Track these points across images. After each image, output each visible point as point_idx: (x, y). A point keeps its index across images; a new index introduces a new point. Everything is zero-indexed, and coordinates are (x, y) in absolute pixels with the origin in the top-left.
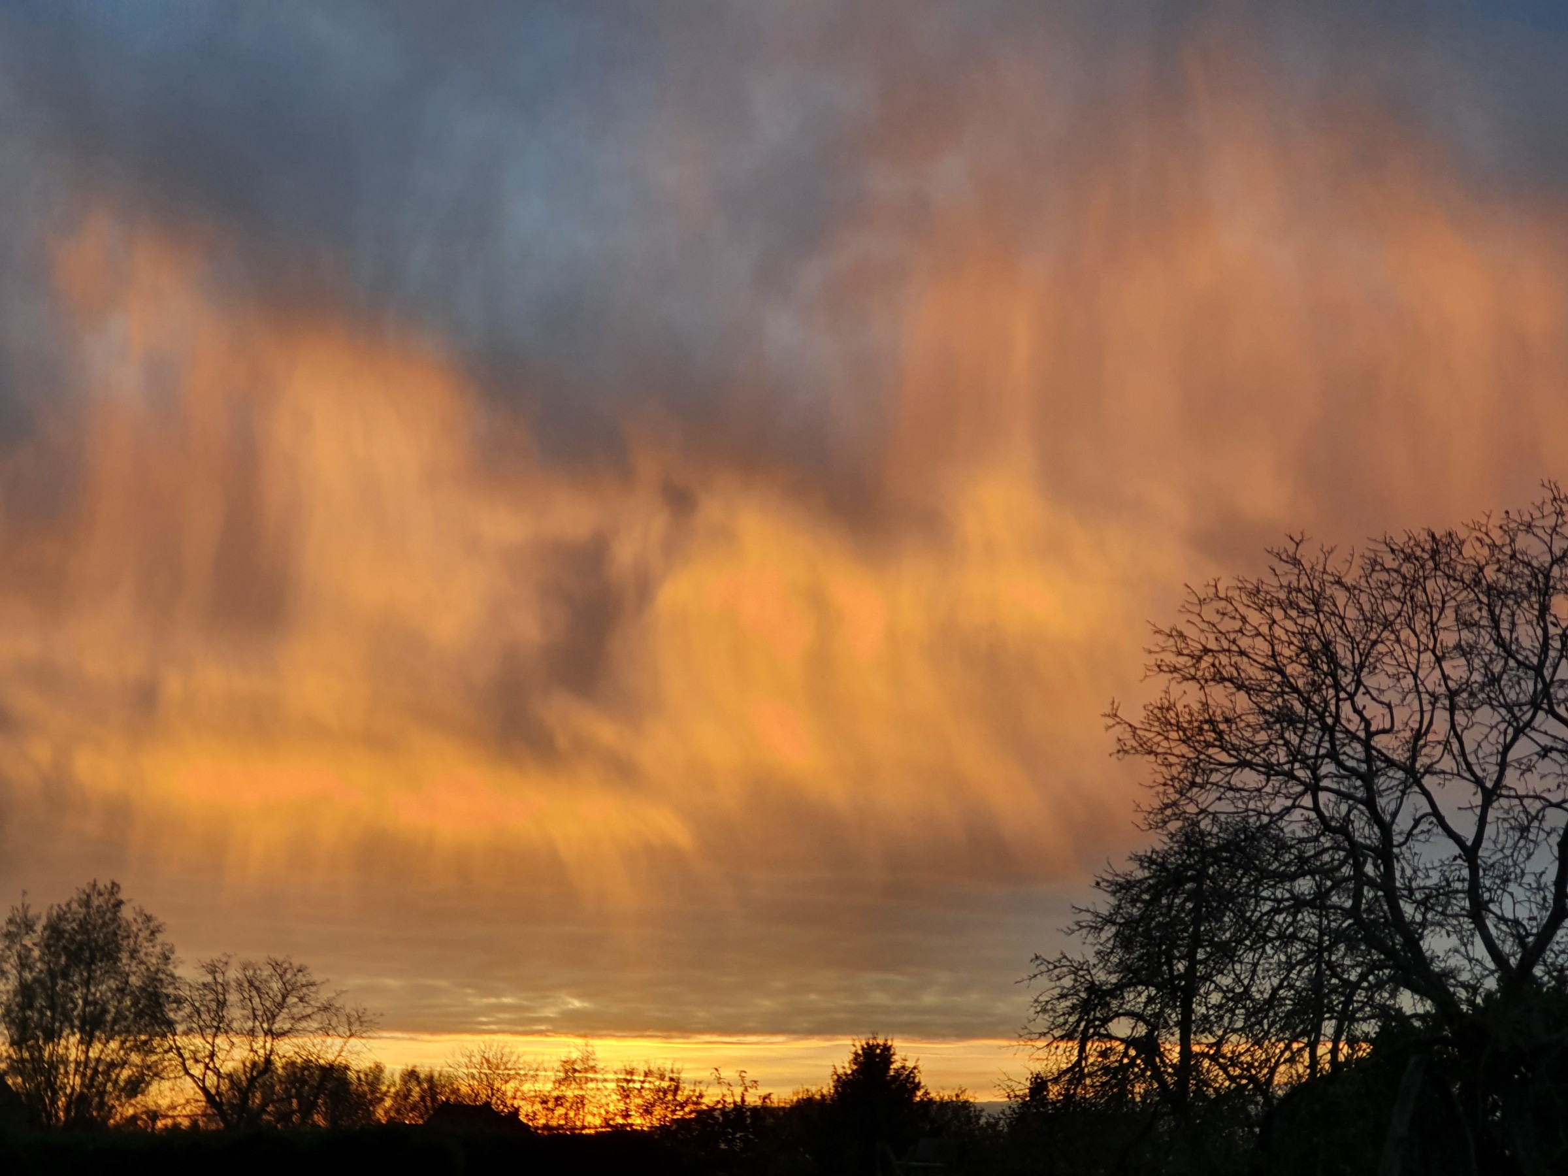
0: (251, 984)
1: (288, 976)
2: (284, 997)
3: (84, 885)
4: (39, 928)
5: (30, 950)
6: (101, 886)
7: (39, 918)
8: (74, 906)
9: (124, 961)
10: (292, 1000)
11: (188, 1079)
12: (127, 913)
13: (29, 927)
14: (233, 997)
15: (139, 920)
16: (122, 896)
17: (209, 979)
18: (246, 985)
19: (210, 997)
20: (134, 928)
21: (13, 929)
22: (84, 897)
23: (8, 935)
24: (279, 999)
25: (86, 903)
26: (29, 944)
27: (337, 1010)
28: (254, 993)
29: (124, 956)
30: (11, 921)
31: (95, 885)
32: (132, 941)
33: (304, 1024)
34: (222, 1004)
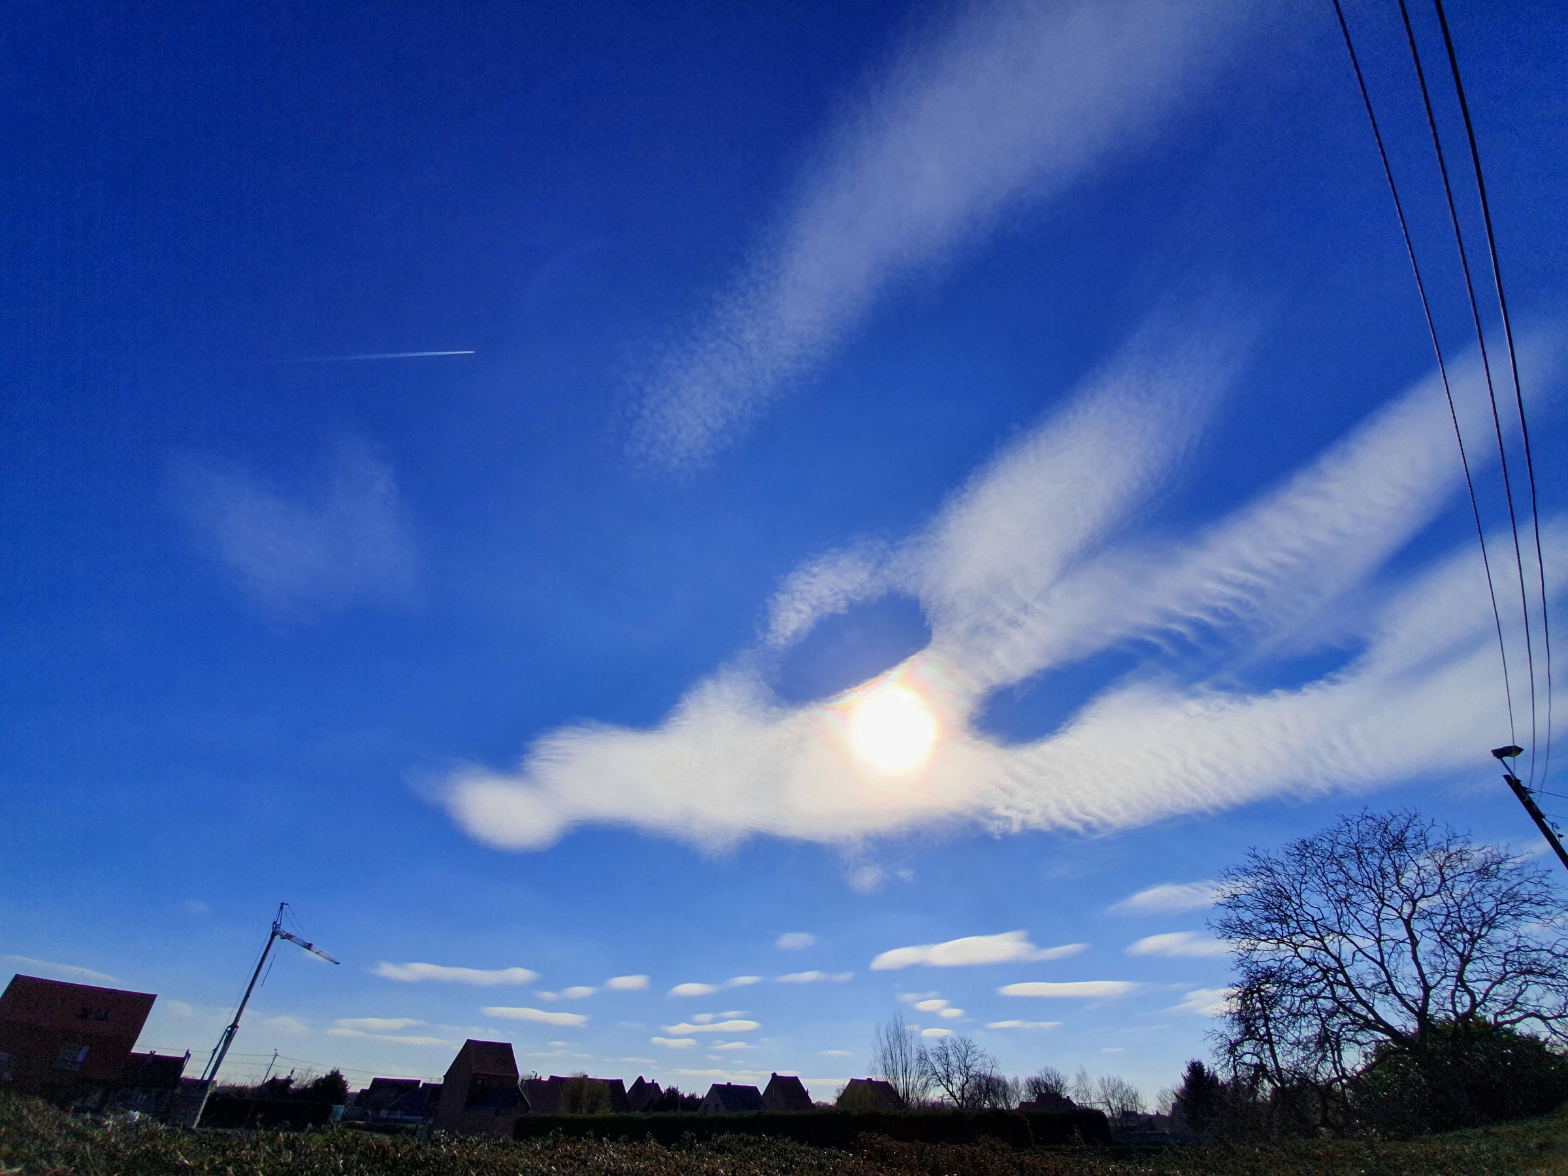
0: (955, 1047)
1: (966, 1043)
2: (967, 1052)
10: (969, 1053)
11: (942, 1086)
14: (950, 1052)
17: (941, 1045)
18: (953, 1047)
19: (943, 1053)
24: (965, 1053)
27: (986, 1056)
28: (957, 1050)
33: (976, 1062)
34: (947, 1055)
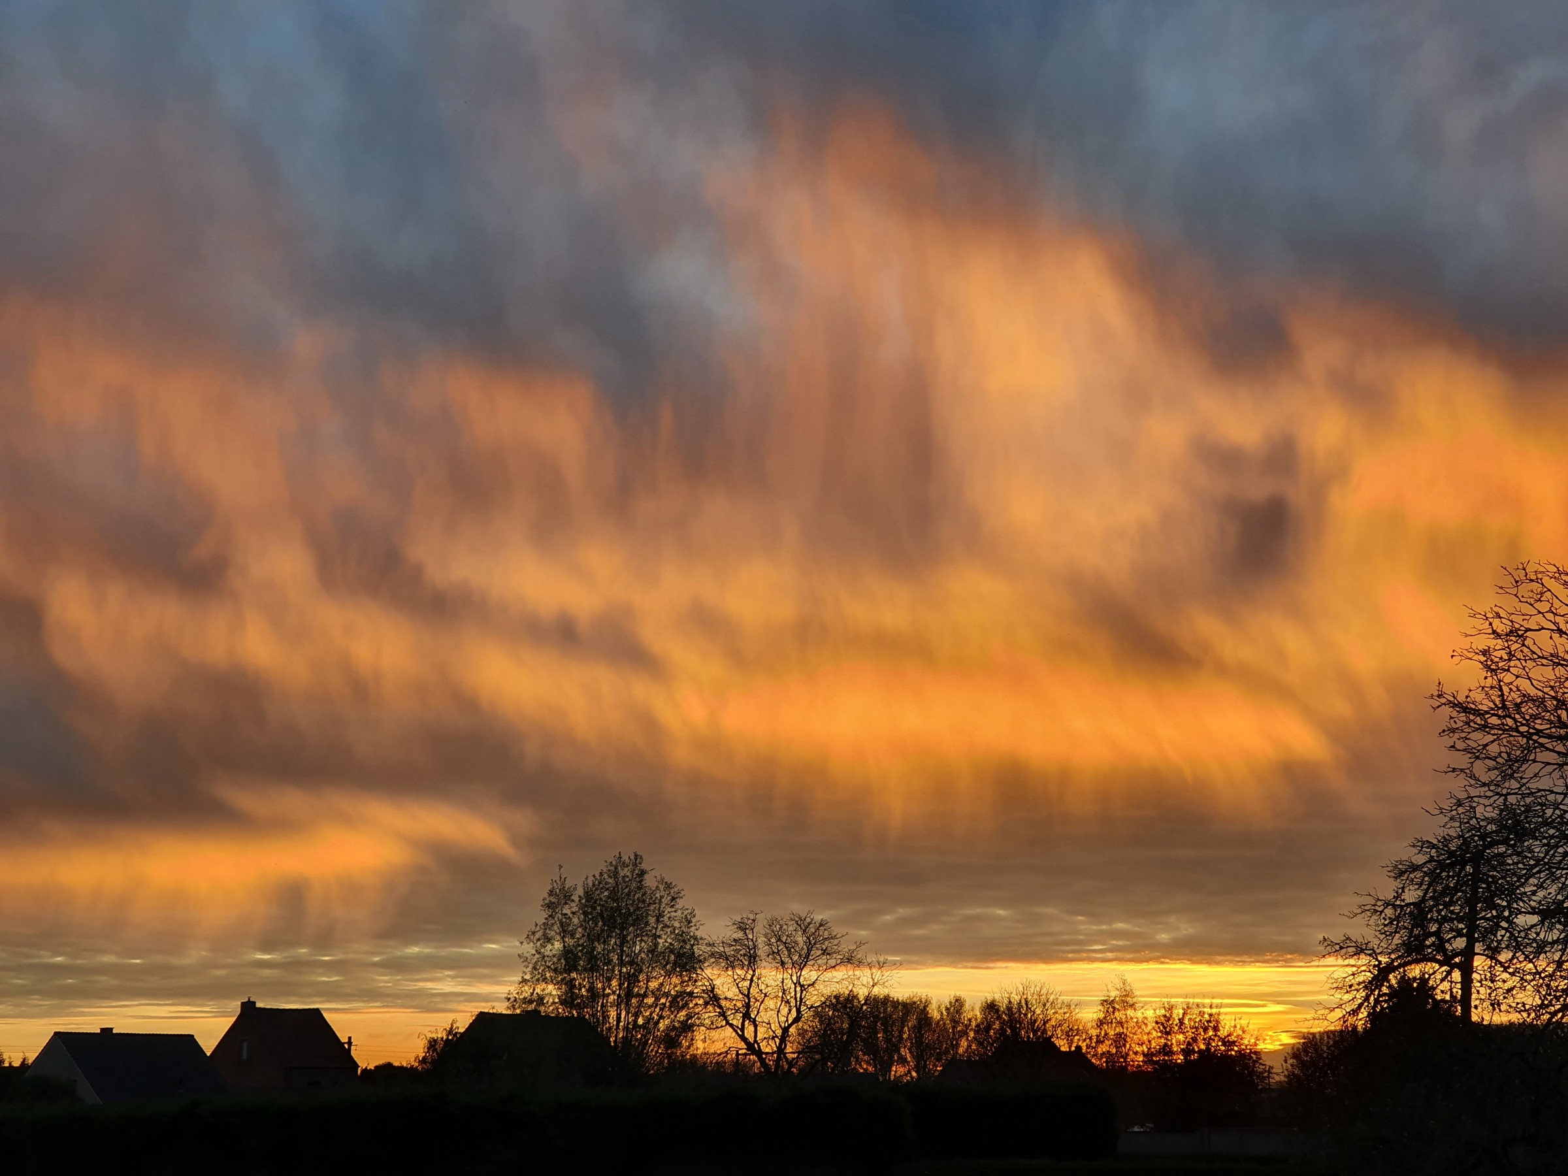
0: (778, 938)
1: (811, 930)
2: (809, 950)
3: (611, 859)
4: (576, 897)
5: (570, 918)
7: (575, 889)
8: (606, 876)
9: (652, 925)
10: (816, 952)
11: (728, 1029)
12: (650, 881)
13: (567, 898)
15: (661, 887)
17: (740, 935)
18: (774, 939)
19: (743, 951)
20: (657, 894)
21: (554, 899)
22: (612, 868)
24: (805, 952)
25: (615, 874)
26: (569, 913)
28: (782, 947)
29: (652, 920)
30: (551, 893)
31: (620, 858)
32: (656, 907)
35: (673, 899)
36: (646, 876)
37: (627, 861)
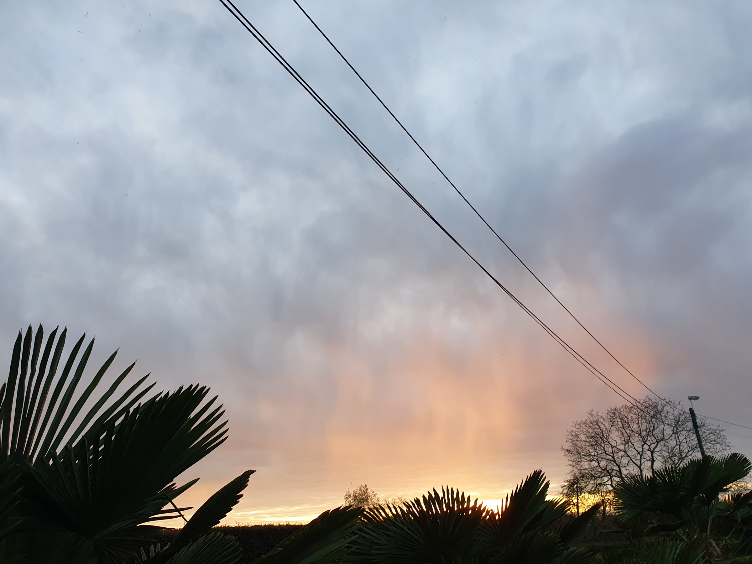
3: (360, 486)
4: (352, 496)
5: (351, 501)
6: (363, 486)
7: (351, 494)
8: (358, 490)
9: (370, 502)
12: (369, 491)
13: (350, 496)
15: (372, 492)
16: (367, 487)
20: (371, 494)
21: (347, 497)
22: (360, 488)
23: (346, 498)
25: (361, 490)
26: (351, 500)
29: (369, 500)
30: (346, 495)
31: (362, 486)
32: (371, 497)
35: (375, 495)
36: (368, 490)
37: (364, 486)
